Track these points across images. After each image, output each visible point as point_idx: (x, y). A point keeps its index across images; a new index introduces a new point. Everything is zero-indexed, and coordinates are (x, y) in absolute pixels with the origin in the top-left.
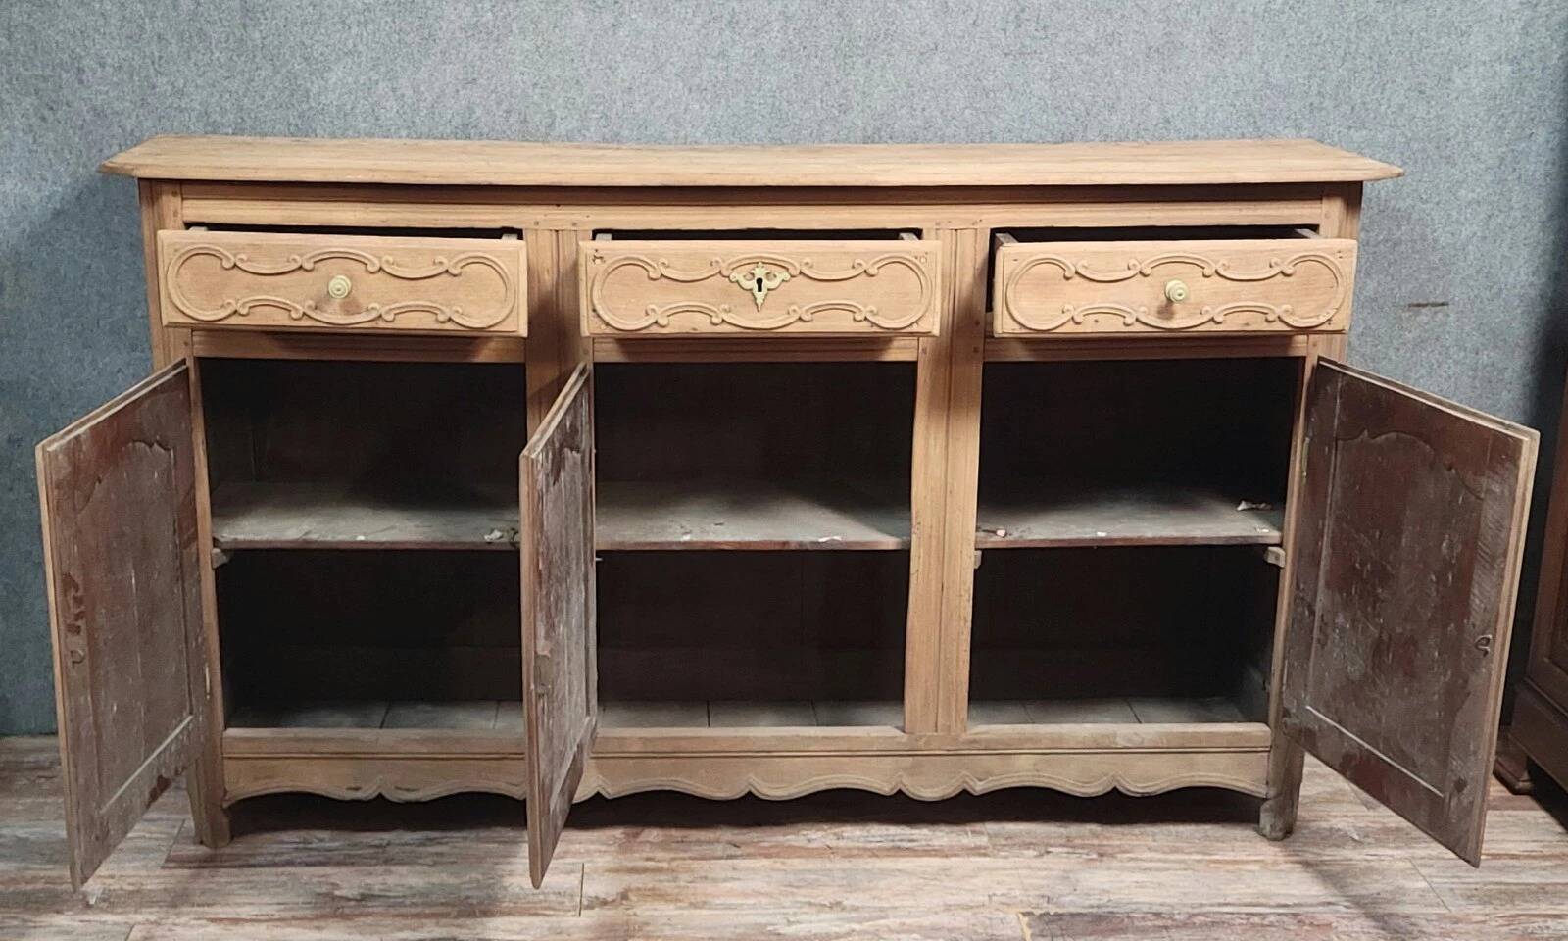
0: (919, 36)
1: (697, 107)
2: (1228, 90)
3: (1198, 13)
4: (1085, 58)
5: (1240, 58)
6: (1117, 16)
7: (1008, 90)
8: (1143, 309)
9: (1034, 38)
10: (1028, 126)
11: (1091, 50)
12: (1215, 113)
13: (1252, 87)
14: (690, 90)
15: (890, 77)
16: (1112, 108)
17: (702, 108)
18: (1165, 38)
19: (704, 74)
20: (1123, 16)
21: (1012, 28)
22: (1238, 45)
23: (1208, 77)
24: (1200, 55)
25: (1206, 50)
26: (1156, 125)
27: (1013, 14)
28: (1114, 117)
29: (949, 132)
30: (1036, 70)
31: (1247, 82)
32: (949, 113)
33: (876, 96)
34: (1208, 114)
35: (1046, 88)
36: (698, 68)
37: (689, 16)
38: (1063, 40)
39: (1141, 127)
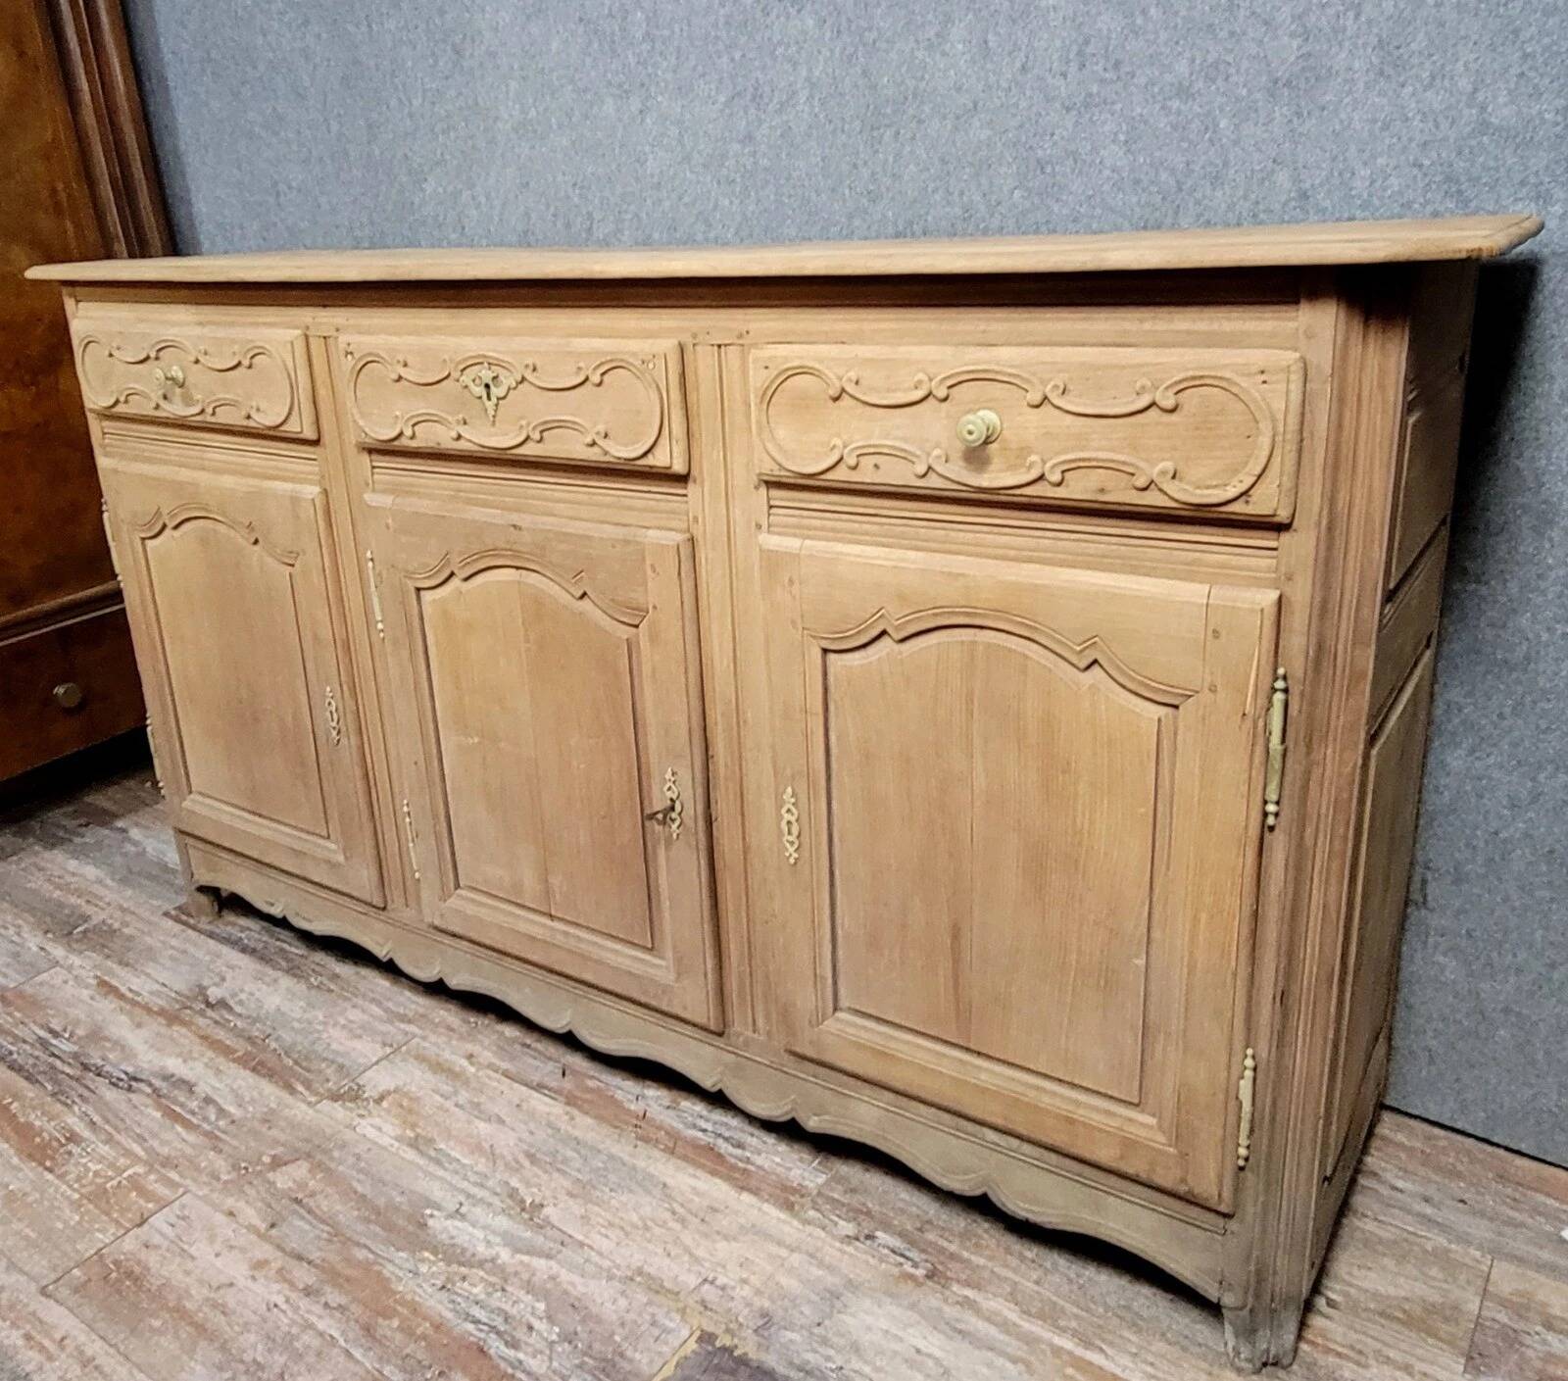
0: (953, 92)
1: (727, 202)
2: (1411, 140)
3: (1357, 16)
4: (1175, 104)
5: (1431, 85)
6: (1223, 34)
7: (1071, 161)
8: (937, 452)
9: (1102, 81)
10: (1099, 211)
11: (1184, 92)
12: (1385, 179)
13: (1452, 135)
14: (719, 182)
15: (921, 152)
16: (1216, 180)
17: (731, 203)
18: (1302, 63)
19: (730, 163)
20: (1232, 34)
21: (1073, 68)
22: (1427, 65)
23: (1374, 121)
24: (1361, 85)
25: (1372, 75)
26: (1285, 204)
27: (1075, 48)
28: (1219, 194)
29: (995, 223)
30: (1107, 128)
31: (1444, 125)
32: (994, 197)
33: (906, 178)
34: (1373, 182)
35: (1121, 153)
36: (724, 156)
37: (713, 93)
38: (1143, 80)
39: (1261, 207)
